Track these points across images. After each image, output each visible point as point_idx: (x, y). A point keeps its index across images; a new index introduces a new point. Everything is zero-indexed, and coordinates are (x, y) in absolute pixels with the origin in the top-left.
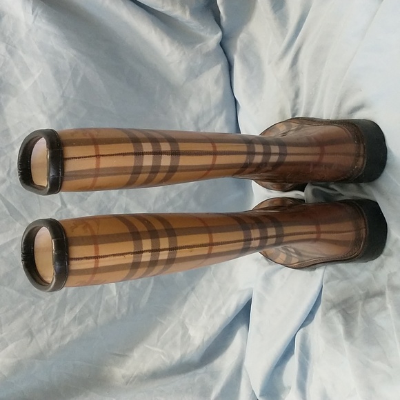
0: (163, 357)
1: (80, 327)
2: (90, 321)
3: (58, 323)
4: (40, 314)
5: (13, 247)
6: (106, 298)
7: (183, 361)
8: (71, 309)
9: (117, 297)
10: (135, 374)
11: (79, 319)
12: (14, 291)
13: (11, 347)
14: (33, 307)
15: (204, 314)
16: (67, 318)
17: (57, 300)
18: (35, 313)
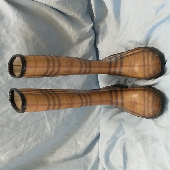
0: (68, 153)
1: (36, 143)
2: (39, 141)
3: (27, 142)
4: (20, 138)
5: (9, 112)
6: (46, 131)
7: (76, 154)
8: (32, 136)
9: (50, 131)
10: (57, 160)
11: (35, 140)
12: (9, 130)
13: (8, 152)
14: (17, 135)
15: (83, 135)
16: (30, 140)
17: (27, 132)
18: (17, 138)
